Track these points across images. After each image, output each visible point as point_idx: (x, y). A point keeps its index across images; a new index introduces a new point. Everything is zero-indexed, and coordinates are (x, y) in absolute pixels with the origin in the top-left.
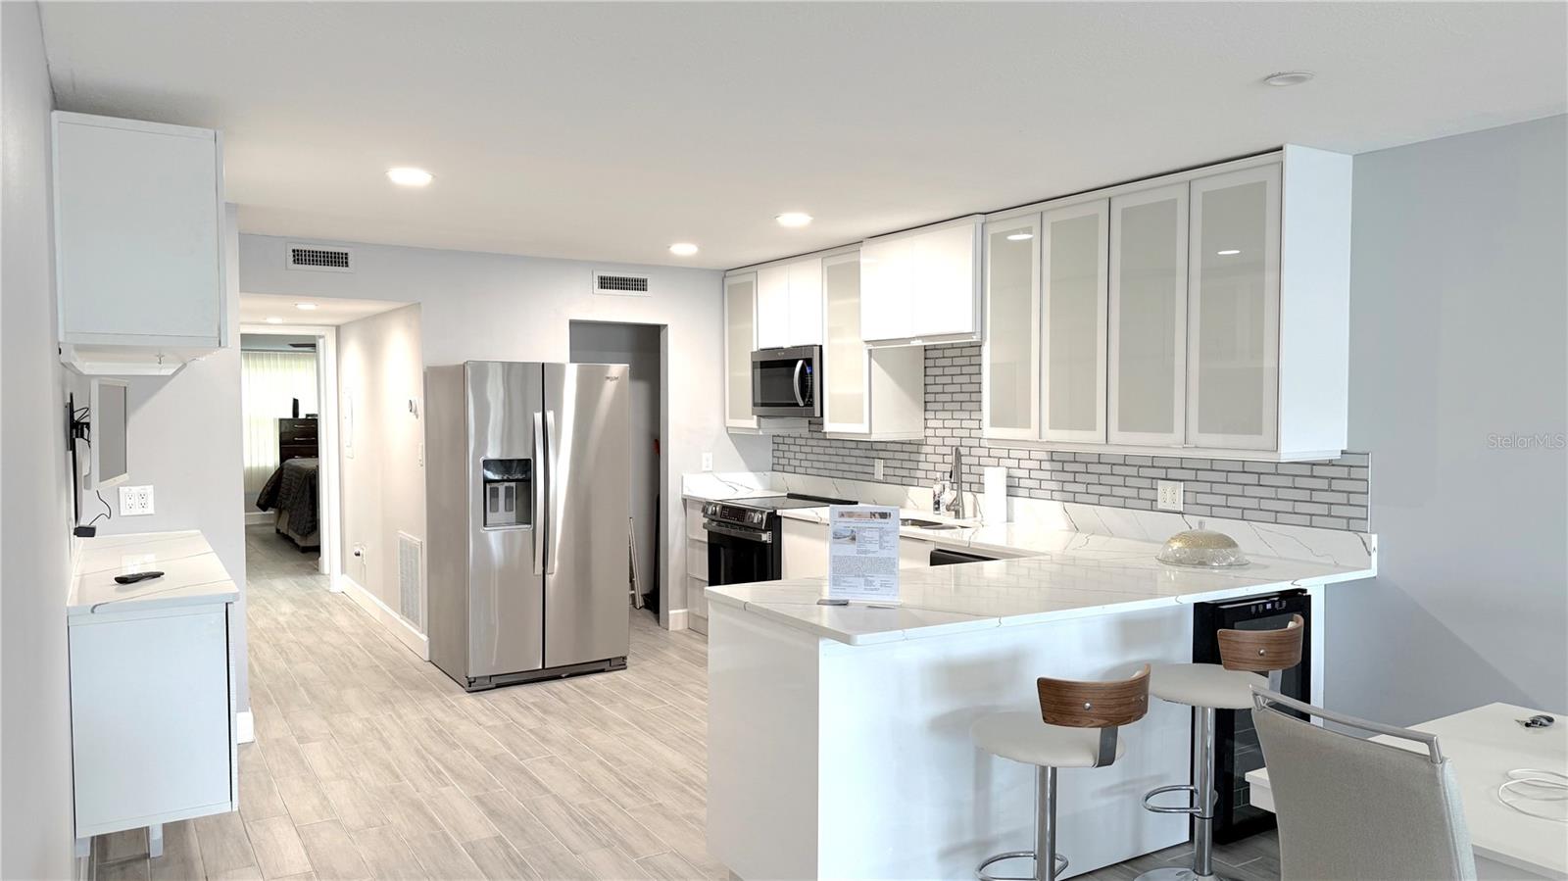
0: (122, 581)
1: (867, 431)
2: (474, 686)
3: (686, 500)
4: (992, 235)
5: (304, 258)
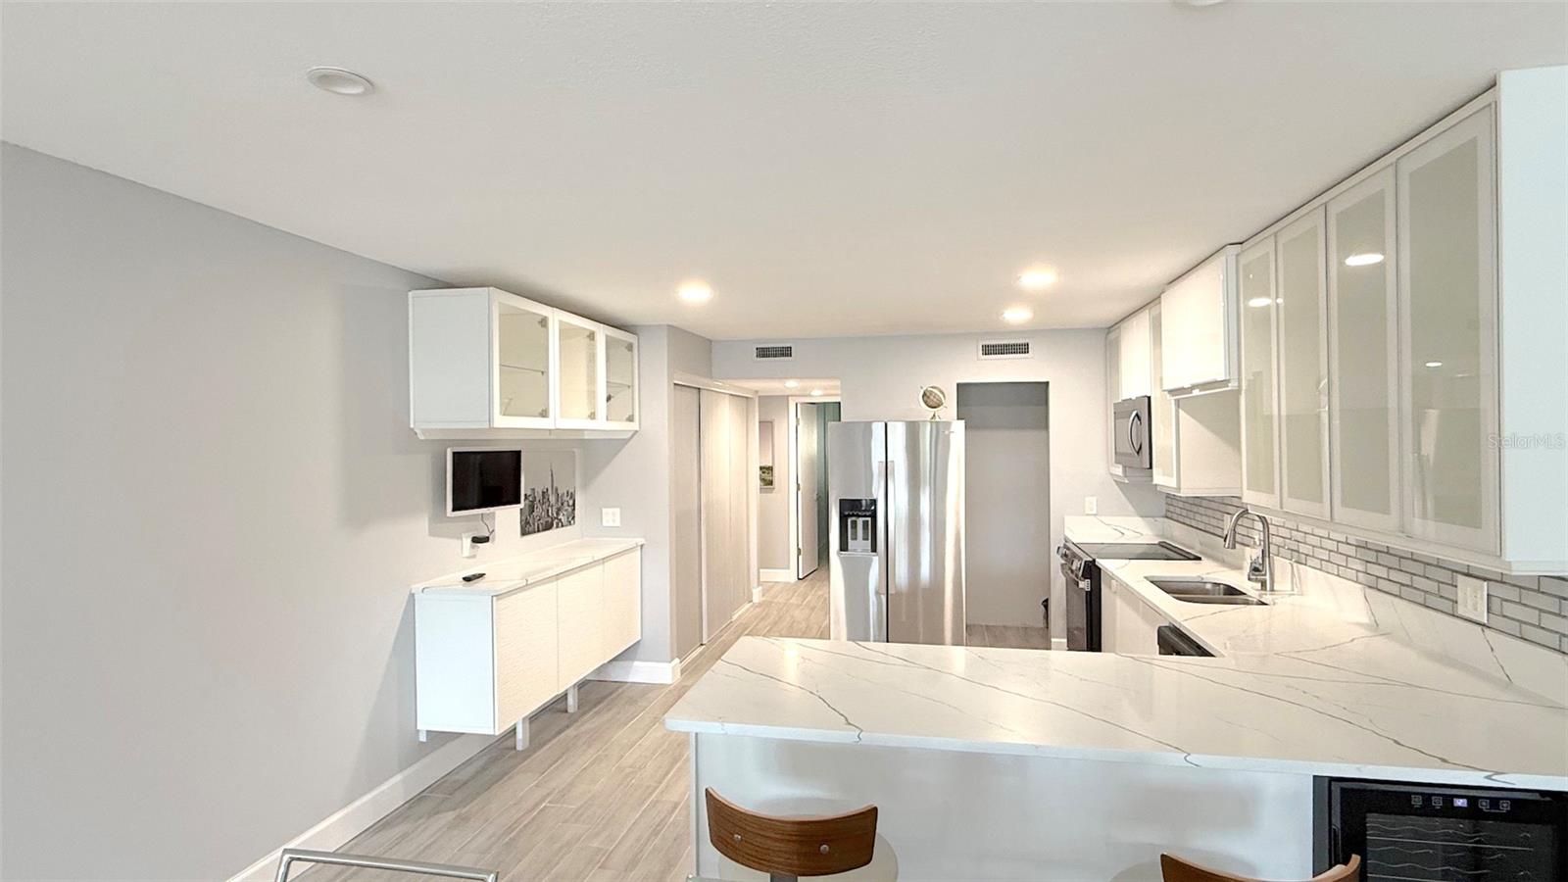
0: (467, 579)
1: (1176, 486)
4: (1243, 267)
5: (763, 353)
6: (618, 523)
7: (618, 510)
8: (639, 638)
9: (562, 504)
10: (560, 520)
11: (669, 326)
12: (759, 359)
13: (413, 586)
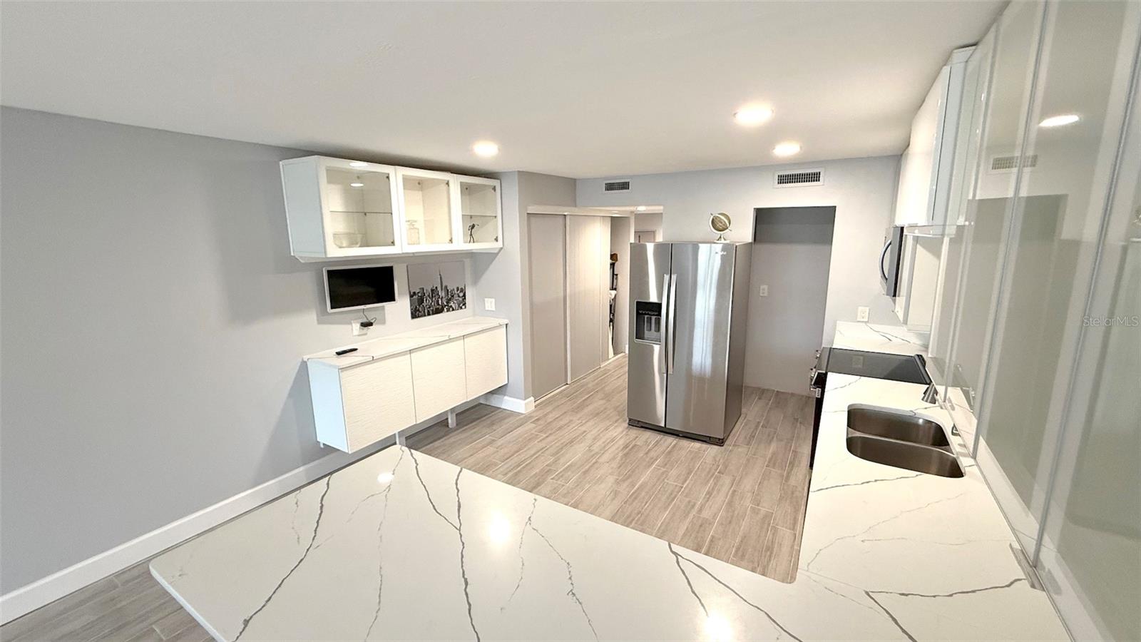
0: (339, 353)
5: (610, 187)
6: (494, 309)
7: (493, 300)
8: (506, 382)
9: (453, 296)
10: (451, 306)
11: (519, 172)
12: (607, 192)
13: (304, 357)
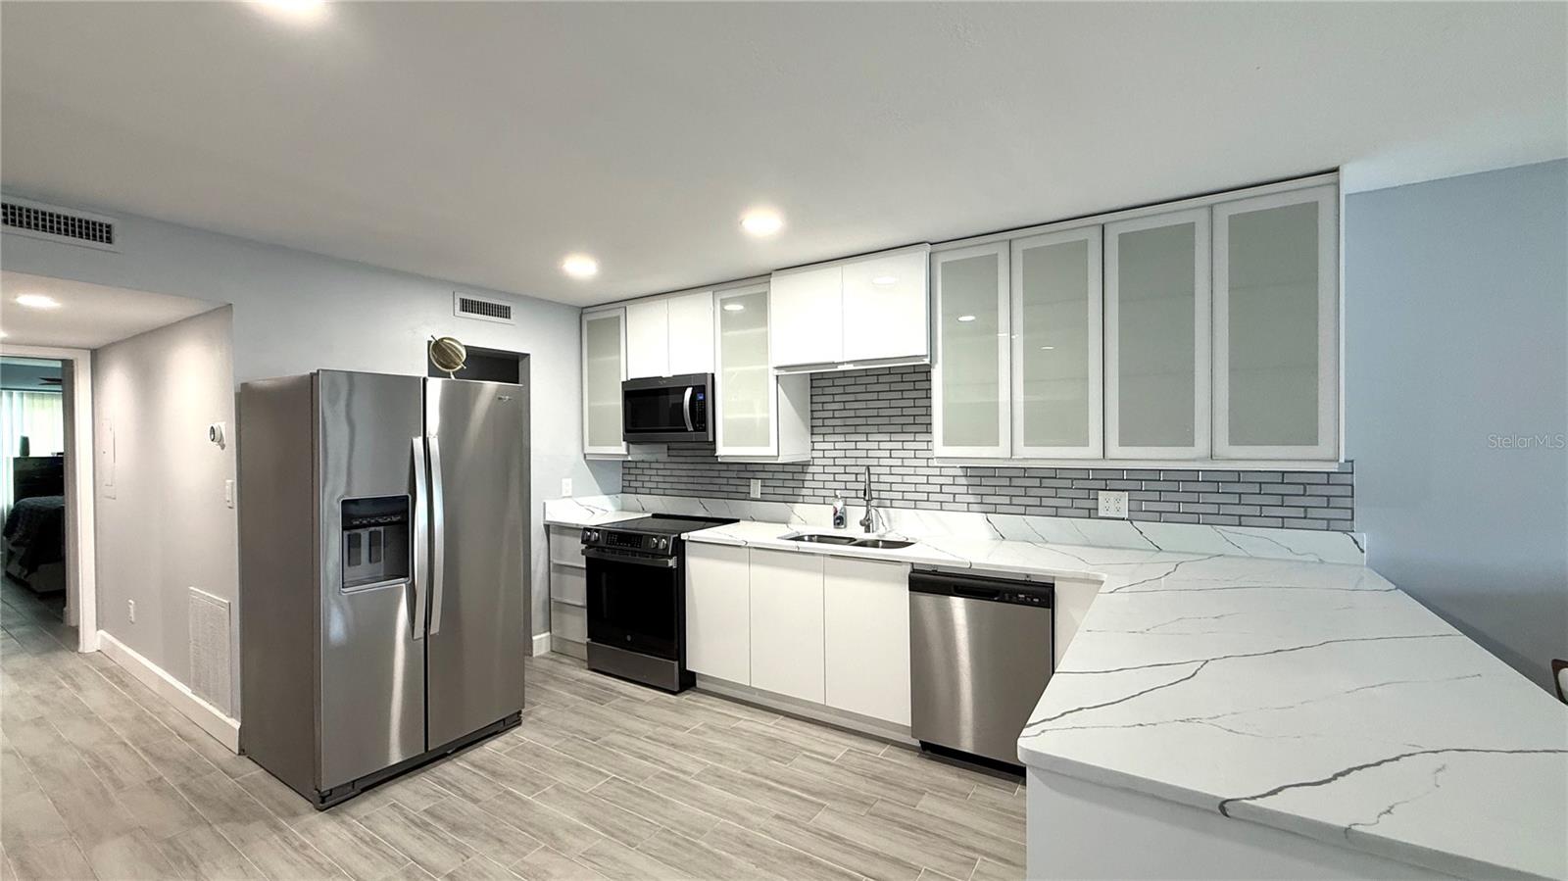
1: (776, 454)
2: (328, 801)
3: (548, 526)
4: (943, 264)
